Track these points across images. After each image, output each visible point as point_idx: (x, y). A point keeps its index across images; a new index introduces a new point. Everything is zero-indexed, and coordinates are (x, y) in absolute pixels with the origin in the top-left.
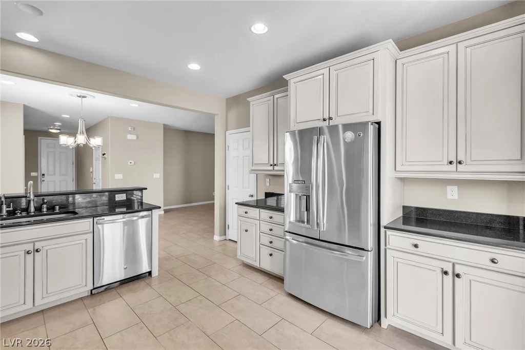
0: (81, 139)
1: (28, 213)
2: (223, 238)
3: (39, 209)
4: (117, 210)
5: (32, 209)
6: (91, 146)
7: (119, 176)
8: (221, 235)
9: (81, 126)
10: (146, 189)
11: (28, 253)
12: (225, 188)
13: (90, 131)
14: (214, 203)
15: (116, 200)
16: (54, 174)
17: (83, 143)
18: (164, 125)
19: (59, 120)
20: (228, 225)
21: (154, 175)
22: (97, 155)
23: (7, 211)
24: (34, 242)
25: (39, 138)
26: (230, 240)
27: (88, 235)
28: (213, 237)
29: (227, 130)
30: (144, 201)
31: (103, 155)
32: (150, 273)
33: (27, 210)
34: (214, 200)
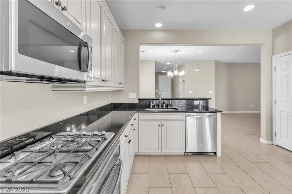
0: (176, 73)
1: (159, 107)
2: (270, 142)
3: (162, 106)
4: (195, 110)
5: (160, 105)
6: (180, 76)
7: (191, 92)
8: (267, 140)
9: (176, 66)
10: (210, 99)
11: (160, 126)
12: (272, 103)
13: (179, 68)
14: (260, 113)
15: (194, 104)
16: (164, 91)
17: (177, 74)
18: (215, 61)
19: (166, 66)
20: (276, 133)
21: (209, 91)
22: (180, 81)
23: (152, 105)
24: (162, 121)
25: (159, 75)
26: (277, 145)
27: (183, 122)
28: (259, 140)
29: (273, 54)
30: (209, 106)
31: (183, 81)
32: (215, 153)
33: (158, 106)
34: (260, 111)
